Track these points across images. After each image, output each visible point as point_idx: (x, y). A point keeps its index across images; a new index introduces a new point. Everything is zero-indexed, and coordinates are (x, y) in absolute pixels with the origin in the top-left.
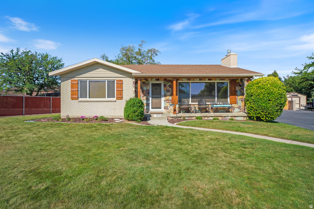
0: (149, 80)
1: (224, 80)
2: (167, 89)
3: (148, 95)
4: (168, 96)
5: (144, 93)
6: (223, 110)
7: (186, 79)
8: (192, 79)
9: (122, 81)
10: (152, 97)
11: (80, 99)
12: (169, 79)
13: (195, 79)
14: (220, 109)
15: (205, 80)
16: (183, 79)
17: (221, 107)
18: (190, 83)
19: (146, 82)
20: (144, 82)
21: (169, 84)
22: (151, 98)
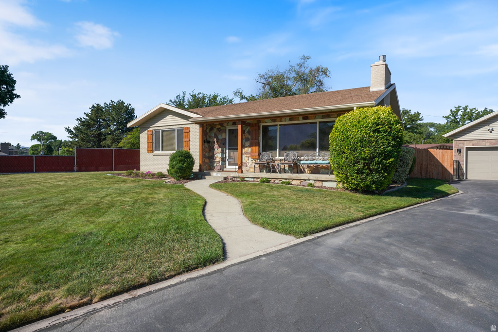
0: (225, 125)
1: (329, 116)
2: (246, 137)
3: (224, 146)
4: (247, 147)
5: (219, 143)
6: (327, 171)
7: (269, 119)
8: (278, 119)
9: (189, 128)
10: (229, 149)
11: (155, 152)
12: (248, 121)
13: (283, 119)
14: (323, 168)
15: (299, 120)
16: (266, 120)
17: (324, 164)
18: (278, 125)
19: (221, 128)
20: (219, 128)
21: (247, 130)
22: (227, 151)
